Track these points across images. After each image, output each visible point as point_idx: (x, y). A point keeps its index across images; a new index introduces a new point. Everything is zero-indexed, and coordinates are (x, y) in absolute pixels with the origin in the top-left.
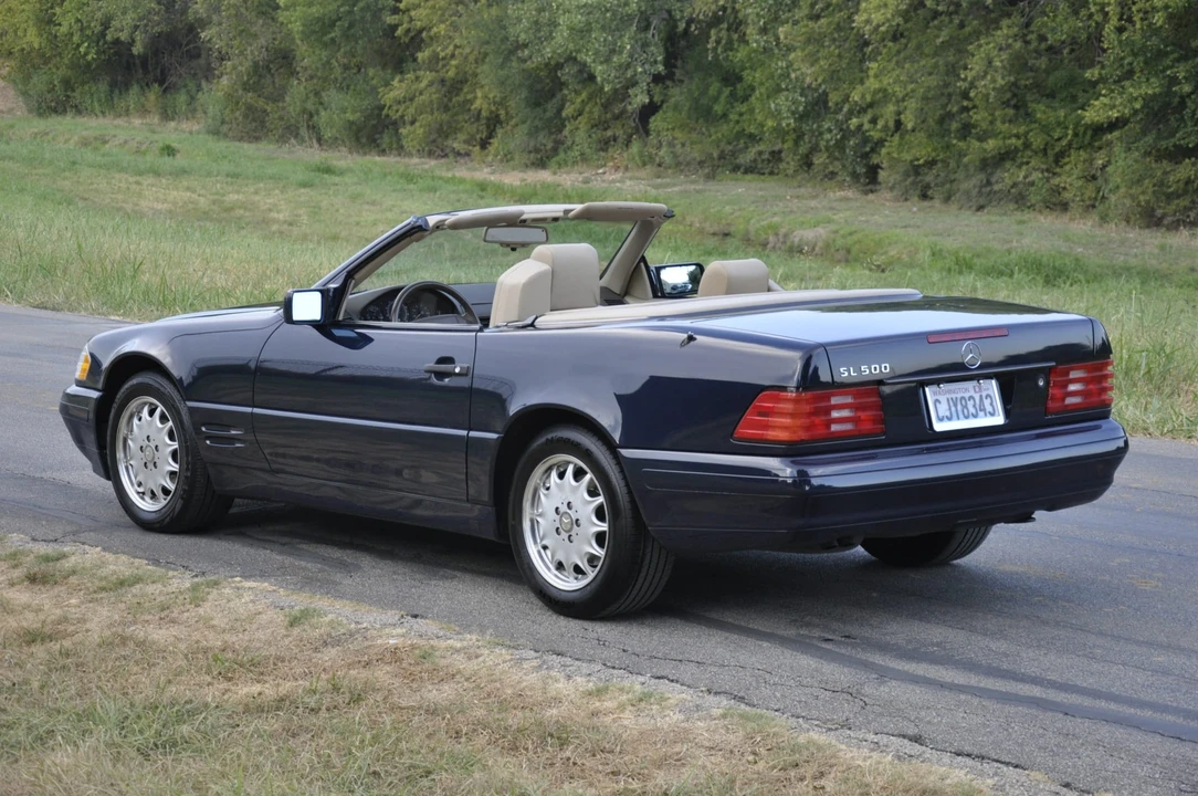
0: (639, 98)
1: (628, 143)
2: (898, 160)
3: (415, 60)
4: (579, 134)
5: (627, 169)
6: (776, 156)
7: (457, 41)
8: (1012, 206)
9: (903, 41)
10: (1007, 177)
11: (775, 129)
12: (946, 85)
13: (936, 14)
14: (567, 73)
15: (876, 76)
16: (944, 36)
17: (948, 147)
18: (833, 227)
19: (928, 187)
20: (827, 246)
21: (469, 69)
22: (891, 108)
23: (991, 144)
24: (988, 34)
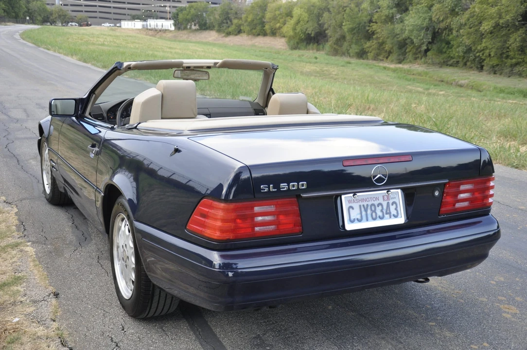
0: (424, 47)
1: (421, 58)
2: (489, 64)
3: (373, 38)
4: (410, 56)
5: (420, 64)
6: (458, 62)
7: (382, 33)
8: (518, 76)
9: (493, 34)
10: (517, 69)
11: (458, 56)
12: (503, 45)
13: (502, 27)
14: (408, 41)
15: (485, 43)
16: (504, 33)
17: (502, 61)
18: (470, 80)
19: (496, 71)
20: (467, 85)
21: (385, 40)
22: (488, 51)
23: (514, 61)
24: (516, 33)
